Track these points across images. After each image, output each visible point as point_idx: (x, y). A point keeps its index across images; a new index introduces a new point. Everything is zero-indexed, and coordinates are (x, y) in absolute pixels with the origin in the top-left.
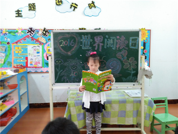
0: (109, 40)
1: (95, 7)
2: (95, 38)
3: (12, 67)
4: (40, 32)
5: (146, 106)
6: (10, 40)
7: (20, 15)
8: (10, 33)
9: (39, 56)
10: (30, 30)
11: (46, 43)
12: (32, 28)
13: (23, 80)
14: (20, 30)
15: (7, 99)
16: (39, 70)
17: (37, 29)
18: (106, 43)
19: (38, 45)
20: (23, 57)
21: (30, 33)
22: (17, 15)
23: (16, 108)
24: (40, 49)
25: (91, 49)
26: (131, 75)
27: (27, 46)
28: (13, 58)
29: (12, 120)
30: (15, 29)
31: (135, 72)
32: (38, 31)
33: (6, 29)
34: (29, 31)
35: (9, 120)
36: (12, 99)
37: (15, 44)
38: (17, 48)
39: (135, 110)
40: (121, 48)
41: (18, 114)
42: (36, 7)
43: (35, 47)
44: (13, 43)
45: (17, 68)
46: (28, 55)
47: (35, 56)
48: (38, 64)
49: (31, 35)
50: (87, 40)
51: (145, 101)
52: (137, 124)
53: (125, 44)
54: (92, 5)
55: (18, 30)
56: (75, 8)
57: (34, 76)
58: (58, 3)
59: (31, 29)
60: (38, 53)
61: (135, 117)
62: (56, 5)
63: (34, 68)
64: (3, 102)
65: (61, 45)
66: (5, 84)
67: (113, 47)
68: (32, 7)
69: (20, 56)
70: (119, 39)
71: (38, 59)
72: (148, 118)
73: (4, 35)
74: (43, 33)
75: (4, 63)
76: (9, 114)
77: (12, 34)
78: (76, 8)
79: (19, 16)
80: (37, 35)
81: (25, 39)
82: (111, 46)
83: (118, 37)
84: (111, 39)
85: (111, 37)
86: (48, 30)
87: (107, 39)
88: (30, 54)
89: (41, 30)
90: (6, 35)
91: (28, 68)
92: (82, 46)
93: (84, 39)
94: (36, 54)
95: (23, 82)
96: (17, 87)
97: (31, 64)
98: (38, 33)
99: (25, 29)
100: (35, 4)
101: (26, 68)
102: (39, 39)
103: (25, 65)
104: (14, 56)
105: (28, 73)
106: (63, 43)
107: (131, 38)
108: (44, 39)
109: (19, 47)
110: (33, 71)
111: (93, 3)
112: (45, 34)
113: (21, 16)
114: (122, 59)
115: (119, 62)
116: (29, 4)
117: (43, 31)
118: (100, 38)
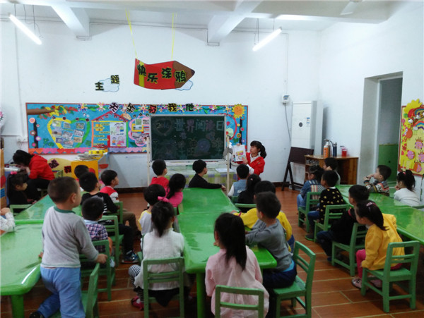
3: (92, 146)
4: (125, 108)
6: (89, 116)
7: (101, 88)
9: (123, 134)
11: (131, 120)
14: (102, 105)
16: (123, 151)
19: (122, 122)
20: (104, 136)
21: (112, 109)
28: (93, 136)
30: (96, 104)
32: (122, 106)
33: (84, 104)
34: (112, 107)
37: (95, 121)
38: (98, 125)
42: (120, 80)
44: (93, 120)
48: (122, 144)
49: (114, 111)
55: (99, 105)
57: (117, 157)
59: (114, 104)
68: (115, 79)
69: (101, 134)
71: (121, 138)
73: (83, 111)
75: (83, 142)
77: (92, 109)
79: (99, 89)
80: (121, 111)
81: (107, 116)
86: (135, 105)
88: (112, 132)
89: (126, 105)
90: (85, 110)
97: (114, 144)
98: (122, 108)
99: (107, 104)
100: (118, 76)
101: (108, 148)
102: (123, 115)
103: (106, 144)
104: (94, 134)
105: (111, 153)
108: (129, 115)
109: (100, 124)
110: (116, 152)
112: (130, 110)
113: (103, 90)
116: (112, 76)
117: (128, 107)
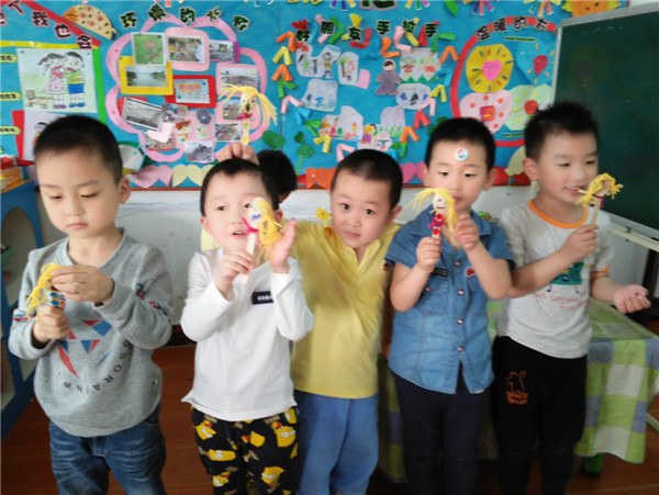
27: (13, 50)
43: (56, 60)
46: (26, 101)
47: (64, 107)
94: (68, 99)
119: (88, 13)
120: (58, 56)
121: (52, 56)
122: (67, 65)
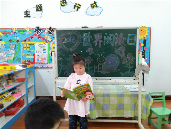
0: (108, 37)
1: (97, 7)
2: (95, 35)
3: (21, 62)
4: (46, 31)
5: (144, 100)
6: (19, 38)
7: (28, 15)
8: (19, 32)
9: (45, 53)
10: (37, 29)
11: (52, 41)
12: (39, 27)
13: (30, 75)
14: (29, 29)
15: (16, 91)
16: (45, 66)
17: (43, 28)
18: (105, 40)
19: (44, 42)
20: (30, 54)
21: (37, 32)
22: (26, 15)
23: (23, 99)
24: (46, 46)
25: (91, 46)
26: (129, 70)
27: (34, 43)
28: (22, 54)
29: (19, 111)
30: (24, 29)
31: (132, 67)
32: (44, 30)
33: (16, 28)
35: (17, 110)
36: (20, 92)
37: (24, 42)
38: (26, 45)
39: (133, 103)
40: (119, 45)
41: (25, 105)
42: (43, 8)
44: (22, 41)
45: (25, 64)
46: (36, 52)
47: (42, 53)
48: (44, 60)
49: (38, 34)
50: (87, 37)
51: (142, 95)
52: (135, 116)
53: (123, 41)
54: (94, 5)
55: (27, 29)
56: (78, 8)
58: (62, 4)
60: (44, 50)
61: (133, 110)
62: (60, 6)
63: (41, 64)
64: (12, 93)
65: (64, 42)
66: (14, 77)
67: (112, 44)
68: (39, 8)
69: (28, 53)
70: (118, 36)
71: (44, 56)
72: (145, 112)
73: (14, 34)
74: (49, 31)
75: (14, 59)
76: (17, 105)
77: (21, 33)
78: (80, 8)
80: (44, 33)
81: (33, 37)
82: (110, 43)
83: (117, 34)
84: (109, 36)
85: (110, 34)
86: (54, 29)
87: (106, 36)
88: (37, 51)
89: (47, 28)
90: (16, 33)
91: (35, 64)
92: (83, 43)
93: (85, 37)
94: (43, 51)
95: (30, 76)
96: (25, 81)
97: (38, 60)
98: (44, 31)
99: (32, 28)
100: (41, 5)
101: (33, 64)
102: (45, 37)
103: (32, 61)
104: (23, 53)
105: (35, 68)
106: (65, 40)
107: (129, 35)
108: (50, 37)
109: (28, 45)
110: (40, 67)
111: (95, 3)
114: (120, 55)
115: (118, 57)
117: (49, 30)
118: (99, 35)
119: (47, 37)
120: (42, 44)
121: (41, 44)
122: (43, 46)
